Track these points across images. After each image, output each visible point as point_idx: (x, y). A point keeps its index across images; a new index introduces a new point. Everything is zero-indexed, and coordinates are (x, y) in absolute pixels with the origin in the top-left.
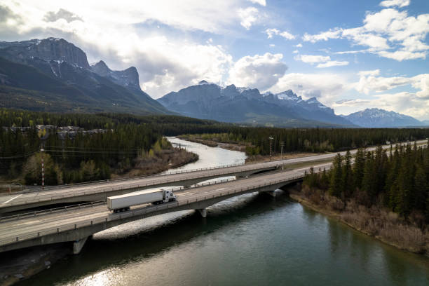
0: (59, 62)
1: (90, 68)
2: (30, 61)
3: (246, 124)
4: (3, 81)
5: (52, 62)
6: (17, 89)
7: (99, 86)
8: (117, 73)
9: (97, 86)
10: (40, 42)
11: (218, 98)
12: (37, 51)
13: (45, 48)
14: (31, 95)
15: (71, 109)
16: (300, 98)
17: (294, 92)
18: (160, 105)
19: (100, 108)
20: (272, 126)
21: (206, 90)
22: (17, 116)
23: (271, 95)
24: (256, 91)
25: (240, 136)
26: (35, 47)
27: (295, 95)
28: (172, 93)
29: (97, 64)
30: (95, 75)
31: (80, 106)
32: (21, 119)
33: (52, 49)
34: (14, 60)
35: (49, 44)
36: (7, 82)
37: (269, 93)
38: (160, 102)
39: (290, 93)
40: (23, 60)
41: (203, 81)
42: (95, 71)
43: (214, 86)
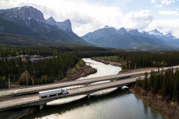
0: (29, 18)
1: (45, 21)
2: (15, 19)
3: (130, 50)
4: (2, 30)
5: (26, 18)
6: (8, 34)
7: (50, 31)
8: (60, 23)
9: (49, 31)
10: (20, 8)
11: (115, 35)
12: (18, 14)
13: (22, 12)
14: (16, 36)
15: (35, 44)
16: (162, 33)
17: (158, 31)
18: (83, 40)
19: (50, 43)
20: (145, 50)
21: (108, 31)
22: (10, 50)
23: (145, 32)
24: (136, 30)
25: (123, 58)
26: (18, 11)
27: (159, 32)
28: (90, 33)
29: (49, 19)
30: (48, 25)
31: (40, 42)
32: (13, 52)
33: (26, 12)
34: (7, 19)
35: (24, 9)
36: (4, 30)
37: (144, 31)
38: (83, 38)
39: (156, 31)
40: (12, 19)
41: (106, 26)
42: (48, 23)
43: (113, 29)
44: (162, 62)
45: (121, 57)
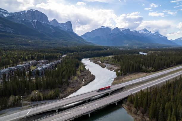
0: (35, 21)
1: (49, 23)
2: (22, 21)
4: (12, 32)
5: (32, 21)
6: (18, 35)
7: (54, 32)
8: (62, 24)
9: (53, 32)
10: (27, 12)
11: (110, 34)
12: (25, 16)
13: (29, 15)
14: (24, 38)
15: (41, 44)
16: (150, 32)
17: (147, 30)
18: (82, 39)
19: (55, 43)
21: (105, 30)
23: (136, 31)
24: (128, 30)
26: (25, 14)
27: (148, 31)
28: (88, 32)
29: (53, 20)
30: (52, 26)
31: (45, 42)
33: (32, 15)
34: (15, 22)
35: (31, 13)
36: (14, 32)
37: (135, 30)
38: (82, 37)
39: (145, 30)
40: (19, 21)
41: (103, 26)
42: (52, 24)
43: (108, 29)
44: (150, 67)
45: (115, 59)
